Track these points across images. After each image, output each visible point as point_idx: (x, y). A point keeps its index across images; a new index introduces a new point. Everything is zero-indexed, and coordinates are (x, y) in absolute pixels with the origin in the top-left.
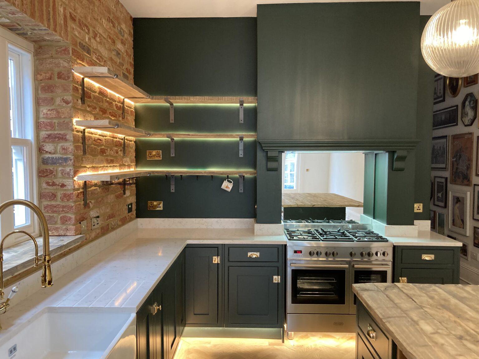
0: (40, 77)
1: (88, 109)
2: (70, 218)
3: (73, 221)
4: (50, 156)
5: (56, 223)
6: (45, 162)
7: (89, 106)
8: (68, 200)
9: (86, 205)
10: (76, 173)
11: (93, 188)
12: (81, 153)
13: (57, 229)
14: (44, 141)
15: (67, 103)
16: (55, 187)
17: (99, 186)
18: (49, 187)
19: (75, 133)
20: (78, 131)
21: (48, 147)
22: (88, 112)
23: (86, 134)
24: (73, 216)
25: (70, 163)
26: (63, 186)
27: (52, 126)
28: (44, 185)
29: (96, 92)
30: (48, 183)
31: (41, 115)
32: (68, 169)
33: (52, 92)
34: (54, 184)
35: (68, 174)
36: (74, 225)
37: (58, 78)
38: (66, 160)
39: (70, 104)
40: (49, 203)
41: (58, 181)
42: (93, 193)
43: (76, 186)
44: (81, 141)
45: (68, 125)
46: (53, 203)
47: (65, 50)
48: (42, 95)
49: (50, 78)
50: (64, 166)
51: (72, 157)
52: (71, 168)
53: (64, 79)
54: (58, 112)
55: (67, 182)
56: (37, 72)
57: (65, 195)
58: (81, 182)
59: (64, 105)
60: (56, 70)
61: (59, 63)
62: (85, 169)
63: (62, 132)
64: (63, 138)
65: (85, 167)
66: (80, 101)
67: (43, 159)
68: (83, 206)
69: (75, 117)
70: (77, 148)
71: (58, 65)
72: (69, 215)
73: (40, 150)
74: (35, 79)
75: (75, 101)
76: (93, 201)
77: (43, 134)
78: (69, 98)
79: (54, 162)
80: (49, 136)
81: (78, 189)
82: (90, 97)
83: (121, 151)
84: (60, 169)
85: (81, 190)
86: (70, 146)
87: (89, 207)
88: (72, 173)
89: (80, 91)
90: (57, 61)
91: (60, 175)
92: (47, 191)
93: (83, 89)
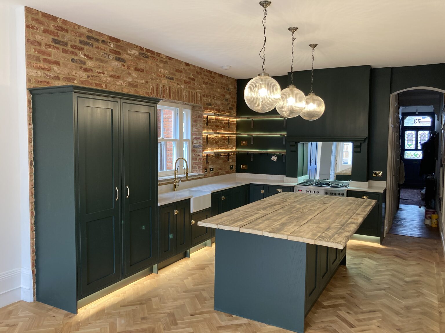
0: (193, 117)
1: (209, 127)
2: (201, 167)
3: (202, 168)
4: (195, 145)
5: (196, 169)
6: (194, 147)
7: (210, 126)
8: (200, 161)
9: (207, 163)
10: (203, 151)
11: (211, 157)
12: (205, 144)
13: (197, 171)
14: (194, 140)
15: (201, 126)
16: (196, 156)
17: (214, 156)
18: (195, 156)
19: (204, 136)
20: (205, 136)
21: (195, 142)
22: (210, 128)
23: (208, 137)
24: (202, 166)
25: (201, 147)
26: (199, 155)
27: (196, 134)
28: (193, 155)
29: (214, 120)
30: (194, 154)
31: (193, 131)
32: (201, 149)
33: (197, 122)
34: (196, 155)
35: (201, 151)
36: (202, 169)
37: (199, 117)
38: (200, 146)
39: (202, 127)
40: (195, 161)
41: (198, 154)
42: (210, 159)
43: (203, 156)
44: (206, 139)
45: (201, 134)
46: (196, 161)
47: (201, 108)
48: (194, 124)
49: (196, 118)
50: (199, 149)
51: (202, 145)
52: (202, 149)
53: (200, 118)
54: (198, 129)
55: (200, 154)
56: (192, 115)
57: (199, 159)
58: (206, 154)
59: (200, 127)
60: (198, 115)
61: (199, 112)
62: (207, 150)
63: (199, 137)
64: (199, 139)
65: (208, 149)
66: (206, 125)
67: (193, 146)
68: (206, 163)
69: (204, 131)
70: (204, 142)
71: (198, 113)
72: (201, 166)
73: (193, 143)
74: (192, 118)
75: (204, 125)
76: (211, 162)
77: (194, 137)
78: (201, 124)
79: (197, 147)
80: (195, 138)
81: (204, 157)
82: (211, 122)
83: (227, 142)
84: (198, 149)
85: (205, 157)
86: (201, 141)
87: (209, 164)
88: (202, 151)
89: (206, 121)
90: (198, 111)
91: (198, 151)
92: (194, 157)
93: (207, 120)
